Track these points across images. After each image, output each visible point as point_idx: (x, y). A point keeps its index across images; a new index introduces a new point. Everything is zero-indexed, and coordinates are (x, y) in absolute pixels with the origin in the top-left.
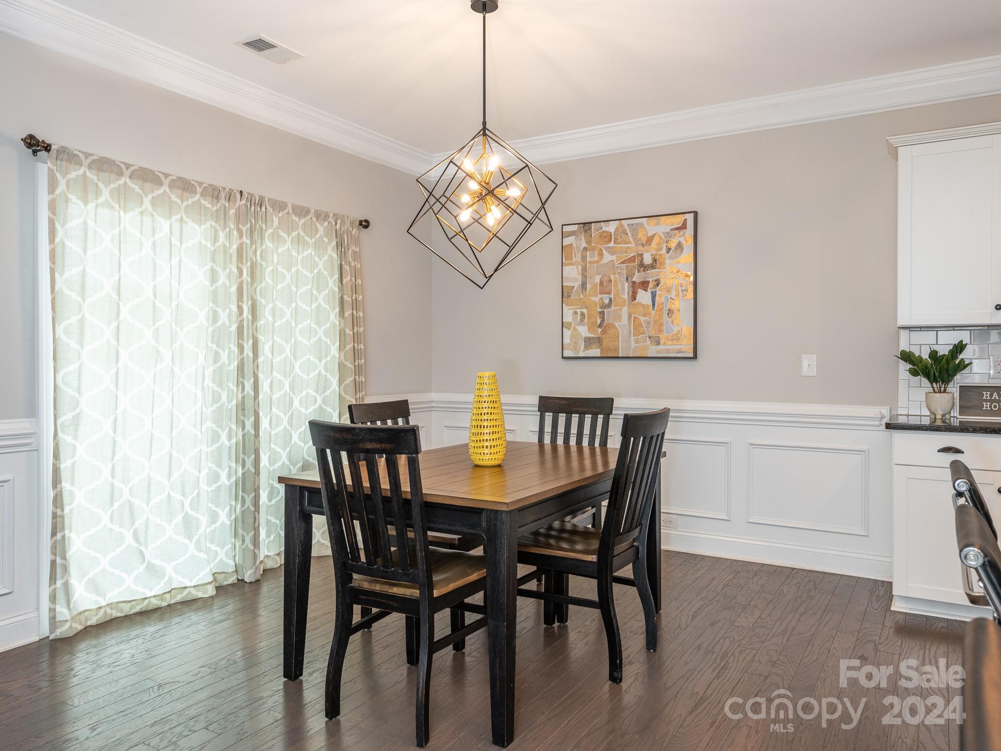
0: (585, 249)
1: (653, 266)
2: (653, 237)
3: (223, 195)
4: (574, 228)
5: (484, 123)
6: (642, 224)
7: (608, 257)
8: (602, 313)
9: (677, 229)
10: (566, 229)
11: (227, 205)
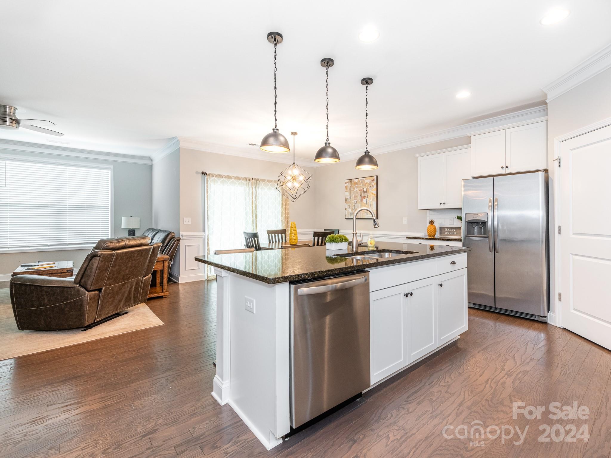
0: (350, 187)
1: (366, 192)
2: (366, 183)
3: (248, 179)
4: (348, 181)
5: (294, 162)
6: (364, 179)
7: (356, 189)
8: (354, 206)
9: (372, 181)
10: (346, 181)
11: (249, 182)
